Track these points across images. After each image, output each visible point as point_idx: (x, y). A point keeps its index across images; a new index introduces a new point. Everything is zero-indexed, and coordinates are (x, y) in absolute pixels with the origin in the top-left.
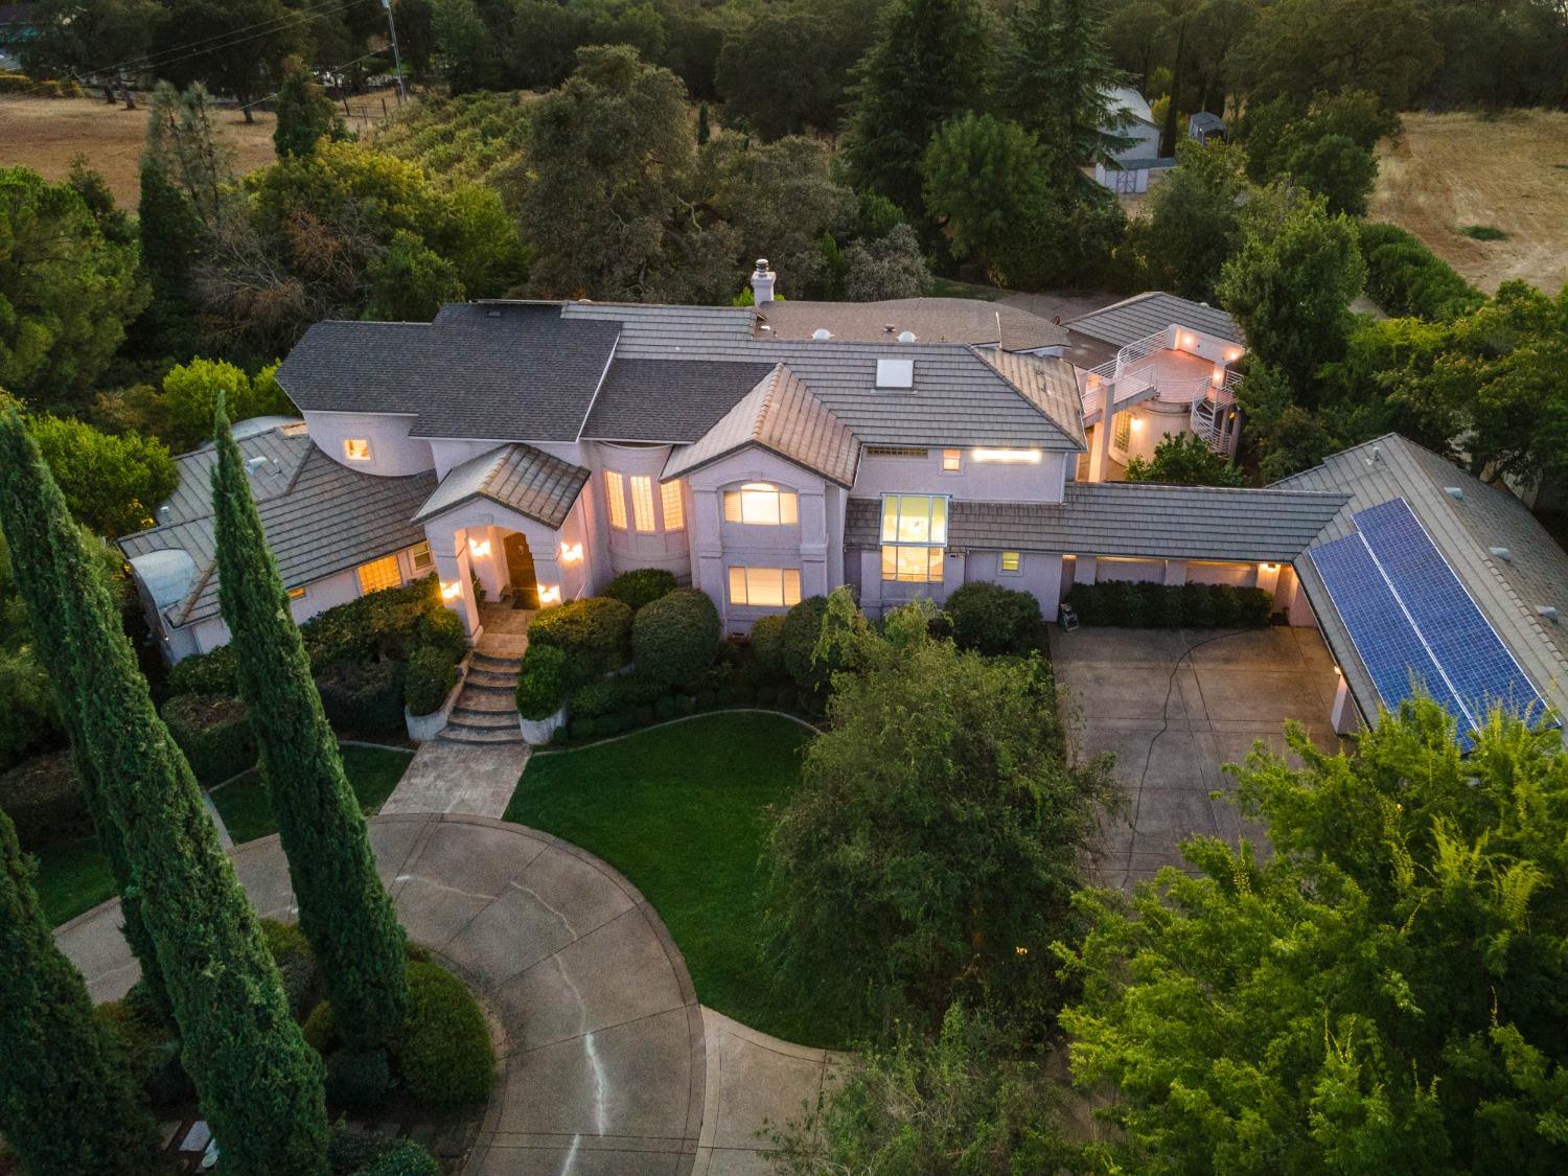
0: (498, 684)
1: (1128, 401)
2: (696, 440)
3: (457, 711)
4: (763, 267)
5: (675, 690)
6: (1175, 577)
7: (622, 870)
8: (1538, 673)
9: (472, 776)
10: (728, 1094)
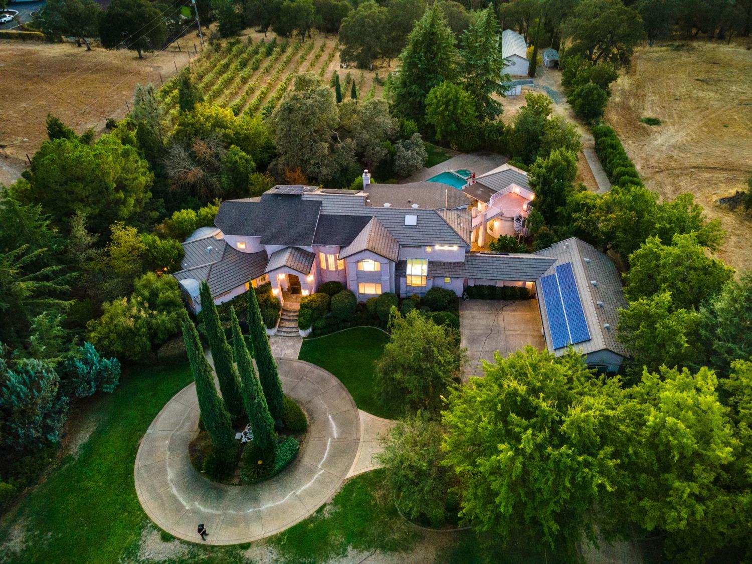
0: (291, 318)
1: (492, 218)
2: (348, 245)
3: (279, 327)
4: (366, 173)
5: (344, 321)
6: (500, 284)
7: (334, 374)
8: (590, 323)
9: (287, 346)
10: (366, 430)
